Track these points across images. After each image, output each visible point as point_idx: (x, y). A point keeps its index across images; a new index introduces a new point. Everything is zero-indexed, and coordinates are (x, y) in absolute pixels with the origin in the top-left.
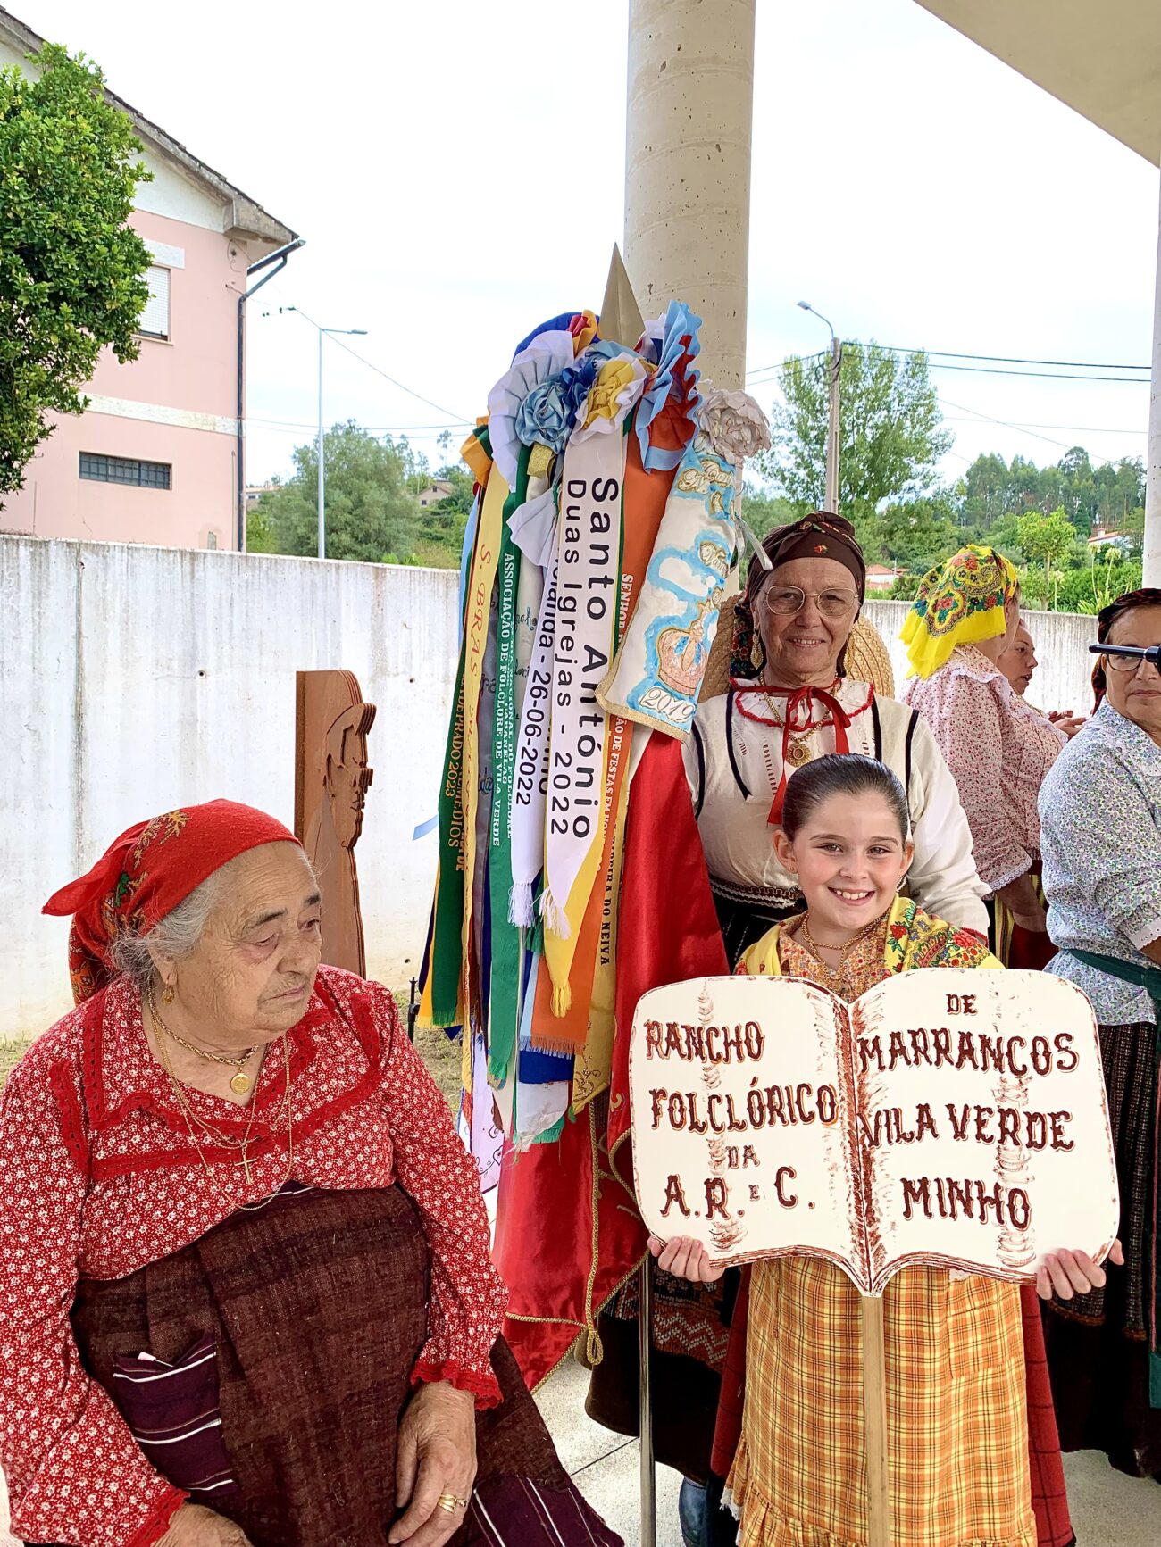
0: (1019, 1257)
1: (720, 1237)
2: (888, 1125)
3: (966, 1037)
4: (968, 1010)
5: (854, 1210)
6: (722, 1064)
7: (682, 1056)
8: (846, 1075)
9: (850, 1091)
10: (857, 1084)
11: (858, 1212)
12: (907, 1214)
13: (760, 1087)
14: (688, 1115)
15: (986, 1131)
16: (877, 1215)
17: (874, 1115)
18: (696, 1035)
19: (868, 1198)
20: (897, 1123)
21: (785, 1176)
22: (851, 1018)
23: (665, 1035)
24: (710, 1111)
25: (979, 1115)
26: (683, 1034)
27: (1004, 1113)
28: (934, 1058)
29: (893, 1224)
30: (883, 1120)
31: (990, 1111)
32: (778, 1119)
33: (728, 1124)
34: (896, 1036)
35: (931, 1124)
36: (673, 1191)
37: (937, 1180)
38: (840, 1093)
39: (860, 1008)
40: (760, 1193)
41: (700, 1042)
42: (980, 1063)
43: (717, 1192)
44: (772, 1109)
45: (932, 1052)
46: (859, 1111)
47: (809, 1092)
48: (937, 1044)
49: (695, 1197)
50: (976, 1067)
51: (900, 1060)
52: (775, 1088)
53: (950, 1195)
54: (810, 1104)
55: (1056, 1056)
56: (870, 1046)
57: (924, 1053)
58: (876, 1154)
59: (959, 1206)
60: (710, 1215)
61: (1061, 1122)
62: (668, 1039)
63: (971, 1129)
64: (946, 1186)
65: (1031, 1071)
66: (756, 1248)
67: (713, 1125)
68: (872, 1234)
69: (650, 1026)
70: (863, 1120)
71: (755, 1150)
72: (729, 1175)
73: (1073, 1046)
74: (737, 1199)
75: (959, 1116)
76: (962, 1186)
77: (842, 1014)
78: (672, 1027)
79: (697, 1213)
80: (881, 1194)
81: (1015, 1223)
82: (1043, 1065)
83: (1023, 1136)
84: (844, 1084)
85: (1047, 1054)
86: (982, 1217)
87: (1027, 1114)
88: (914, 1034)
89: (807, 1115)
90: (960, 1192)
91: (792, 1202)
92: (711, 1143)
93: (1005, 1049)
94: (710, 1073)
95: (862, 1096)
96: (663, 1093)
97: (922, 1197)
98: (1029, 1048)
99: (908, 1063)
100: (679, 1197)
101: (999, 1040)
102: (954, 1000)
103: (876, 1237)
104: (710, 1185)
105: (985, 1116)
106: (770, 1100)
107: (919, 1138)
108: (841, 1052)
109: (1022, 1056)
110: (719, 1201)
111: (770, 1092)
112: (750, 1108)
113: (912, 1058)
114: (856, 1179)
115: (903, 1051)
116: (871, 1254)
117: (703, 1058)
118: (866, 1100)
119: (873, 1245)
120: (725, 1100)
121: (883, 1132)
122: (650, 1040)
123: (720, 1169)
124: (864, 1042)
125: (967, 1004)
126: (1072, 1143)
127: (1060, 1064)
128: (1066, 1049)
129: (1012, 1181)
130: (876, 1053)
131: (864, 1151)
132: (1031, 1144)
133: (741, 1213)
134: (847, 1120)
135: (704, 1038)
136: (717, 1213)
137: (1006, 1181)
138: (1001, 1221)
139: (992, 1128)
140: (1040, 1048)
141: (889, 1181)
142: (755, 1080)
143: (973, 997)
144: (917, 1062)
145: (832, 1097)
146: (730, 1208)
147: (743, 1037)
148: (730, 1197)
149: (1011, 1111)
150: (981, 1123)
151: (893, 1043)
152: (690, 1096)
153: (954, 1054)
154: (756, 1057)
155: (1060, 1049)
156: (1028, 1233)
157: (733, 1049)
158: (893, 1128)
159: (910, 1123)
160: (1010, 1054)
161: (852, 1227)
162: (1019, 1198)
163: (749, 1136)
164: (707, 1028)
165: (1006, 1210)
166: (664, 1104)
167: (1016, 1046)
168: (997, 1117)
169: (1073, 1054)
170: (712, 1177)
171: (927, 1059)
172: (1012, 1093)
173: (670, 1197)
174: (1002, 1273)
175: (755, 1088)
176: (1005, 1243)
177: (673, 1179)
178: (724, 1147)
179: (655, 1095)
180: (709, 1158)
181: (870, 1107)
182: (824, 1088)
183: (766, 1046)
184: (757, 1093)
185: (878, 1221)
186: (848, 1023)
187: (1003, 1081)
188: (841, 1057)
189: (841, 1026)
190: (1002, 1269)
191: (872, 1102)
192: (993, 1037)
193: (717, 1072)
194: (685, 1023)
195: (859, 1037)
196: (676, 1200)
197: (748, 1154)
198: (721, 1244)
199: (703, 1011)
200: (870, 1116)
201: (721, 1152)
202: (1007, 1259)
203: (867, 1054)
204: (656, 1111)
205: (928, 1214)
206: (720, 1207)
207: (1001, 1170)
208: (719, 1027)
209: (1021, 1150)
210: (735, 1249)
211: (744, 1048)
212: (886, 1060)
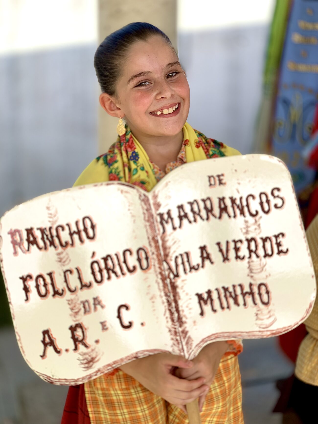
0: (267, 322)
1: (85, 361)
2: (183, 263)
3: (222, 200)
4: (221, 183)
5: (169, 320)
6: (69, 248)
7: (40, 249)
8: (153, 238)
9: (157, 247)
10: (160, 242)
11: (173, 320)
12: (202, 314)
14: (50, 287)
15: (241, 254)
16: (184, 319)
17: (173, 259)
18: (48, 233)
19: (178, 311)
20: (188, 261)
21: (123, 310)
22: (151, 201)
23: (25, 236)
24: (66, 281)
25: (235, 245)
26: (38, 234)
27: (249, 241)
28: (204, 216)
29: (195, 322)
30: (179, 261)
31: (241, 241)
32: (113, 275)
33: (79, 286)
34: (181, 207)
35: (208, 257)
36: (47, 340)
37: (217, 289)
38: (151, 250)
39: (156, 193)
40: (108, 325)
41: (52, 237)
42: (232, 214)
43: (79, 333)
44: (108, 270)
45: (204, 213)
46: (164, 258)
47: (131, 253)
48: (206, 208)
50: (229, 216)
51: (185, 221)
52: (109, 256)
53: (225, 296)
54: (132, 261)
55: (273, 201)
56: (166, 217)
57: (199, 214)
58: (179, 282)
59: (231, 301)
60: (76, 349)
61: (280, 239)
62: (28, 240)
63: (232, 254)
64: (222, 292)
65: (261, 213)
66: (110, 361)
67: (70, 290)
68: (183, 332)
69: (12, 233)
70: (168, 263)
71: (101, 298)
72: (84, 319)
73: (281, 194)
74: (93, 333)
75: (224, 248)
76: (231, 289)
77: (146, 200)
78: (30, 231)
79: (67, 350)
80: (184, 306)
81: (263, 303)
82: (266, 208)
83: (261, 252)
84: (153, 244)
85: (268, 201)
86: (245, 304)
87: (262, 239)
88: (191, 204)
89: (131, 268)
90: (230, 293)
91: (130, 326)
92: (70, 302)
93: (244, 203)
94: (62, 256)
95: (165, 248)
96: (30, 277)
97: (209, 302)
98: (258, 200)
99: (190, 222)
100: (52, 343)
101: (241, 199)
102: (212, 179)
103: (185, 333)
104: (73, 329)
105: (239, 245)
106: (106, 264)
107: (203, 267)
108: (148, 224)
109: (255, 206)
110: (80, 338)
111: (105, 259)
112: (93, 273)
113: (192, 219)
114: (168, 301)
115: (186, 216)
116: (184, 343)
117: (55, 247)
118: (168, 251)
119: (184, 338)
120: (75, 272)
121: (181, 268)
122: (14, 243)
123: (78, 317)
124: (161, 215)
125: (220, 180)
126: (287, 250)
127: (276, 206)
128: (278, 197)
130: (169, 220)
131: (171, 282)
132: (266, 255)
133: (97, 342)
134: (157, 266)
135: (54, 233)
136: (81, 347)
137: (254, 280)
138: (255, 304)
139: (244, 252)
140: (264, 198)
141: (188, 297)
142: (94, 254)
143: (222, 175)
144: (195, 221)
145: (146, 253)
146: (89, 341)
147: (81, 227)
148: (88, 334)
149: (253, 239)
150: (237, 249)
151: (179, 212)
152: (50, 274)
153: (216, 211)
154: (91, 238)
155: (275, 197)
156: (271, 307)
157: (76, 237)
158: (187, 264)
159: (196, 259)
160: (248, 206)
161: (170, 331)
162: (263, 288)
163: (95, 291)
164: (55, 227)
165: (257, 296)
166: (31, 284)
167: (250, 199)
168: (245, 244)
169: (282, 199)
170: (73, 324)
171: (201, 217)
172: (252, 228)
173: (45, 345)
174: (260, 334)
175: (95, 259)
176: (259, 316)
177: (46, 332)
178: (79, 302)
179: (24, 279)
180: (70, 312)
181: (170, 254)
182: (140, 249)
183: (98, 230)
184: (97, 262)
185: (185, 322)
186: (150, 205)
187: (246, 222)
188: (148, 227)
189: (145, 207)
190: (260, 331)
191: (171, 251)
192: (237, 196)
193: (67, 254)
194: (39, 226)
195: (158, 212)
196: (50, 346)
197: (97, 302)
198: (87, 365)
199: (51, 216)
200: (171, 260)
201: (77, 306)
202: (262, 325)
203: (164, 222)
204: (26, 290)
205: (214, 311)
206: (82, 342)
207: (252, 274)
208: (64, 224)
209: (261, 260)
210: (97, 366)
211: (83, 235)
212: (177, 222)
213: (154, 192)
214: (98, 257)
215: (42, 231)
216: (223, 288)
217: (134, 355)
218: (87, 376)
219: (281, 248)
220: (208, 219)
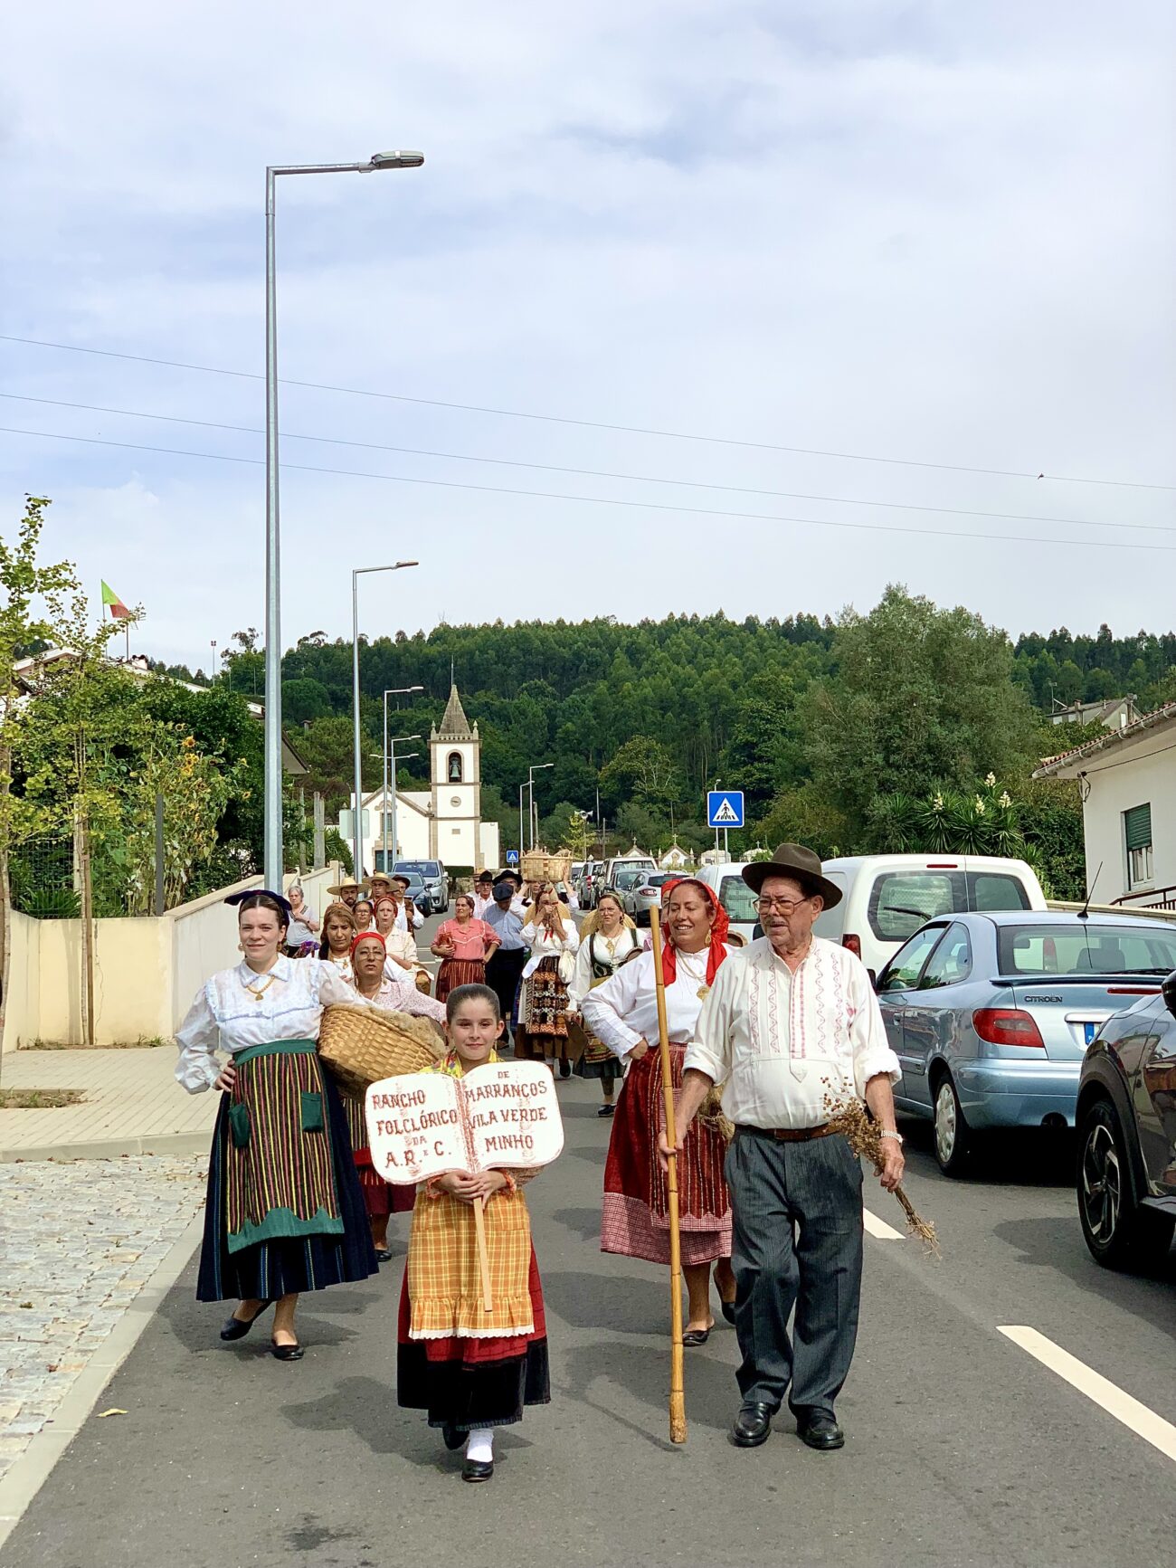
0: (530, 1158)
2: (478, 1120)
3: (506, 1086)
5: (467, 1152)
6: (408, 1108)
7: (390, 1106)
8: (460, 1105)
9: (462, 1110)
10: (465, 1108)
12: (488, 1150)
13: (425, 1114)
14: (394, 1128)
15: (515, 1118)
16: (476, 1152)
18: (395, 1098)
19: (472, 1147)
20: (482, 1119)
21: (438, 1145)
23: (381, 1098)
24: (404, 1126)
25: (512, 1112)
27: (521, 1111)
29: (483, 1155)
30: (476, 1119)
31: (516, 1110)
32: (433, 1124)
33: (412, 1129)
35: (495, 1118)
36: (390, 1158)
37: (499, 1137)
38: (458, 1112)
40: (428, 1152)
42: (512, 1094)
43: (410, 1155)
44: (431, 1121)
45: (494, 1093)
46: (466, 1117)
47: (446, 1113)
48: (495, 1090)
49: (400, 1158)
50: (510, 1096)
51: (481, 1097)
52: (432, 1113)
53: (504, 1141)
54: (446, 1117)
55: (539, 1089)
56: (469, 1093)
57: (490, 1093)
58: (474, 1131)
60: (407, 1164)
61: (542, 1111)
64: (502, 1138)
65: (530, 1095)
67: (406, 1131)
68: (475, 1160)
69: (374, 1097)
70: (468, 1120)
71: (425, 1137)
73: (545, 1085)
74: (418, 1156)
75: (505, 1114)
77: (458, 1083)
78: (384, 1096)
79: (401, 1165)
80: (477, 1145)
81: (528, 1147)
82: (534, 1092)
83: (529, 1117)
84: (460, 1108)
85: (536, 1089)
86: (516, 1147)
87: (530, 1110)
88: (486, 1087)
89: (445, 1121)
90: (507, 1140)
91: (442, 1153)
92: (406, 1138)
94: (403, 1111)
95: (467, 1111)
96: (382, 1122)
97: (493, 1144)
98: (529, 1087)
99: (484, 1097)
100: (393, 1160)
101: (518, 1086)
102: (501, 1074)
104: (406, 1153)
106: (430, 1118)
107: (491, 1123)
108: (458, 1097)
109: (527, 1090)
110: (410, 1158)
111: (430, 1115)
112: (421, 1122)
113: (486, 1095)
114: (467, 1142)
115: (482, 1094)
117: (399, 1106)
119: (475, 1163)
120: (410, 1121)
121: (476, 1123)
122: (375, 1102)
123: (410, 1147)
125: (506, 1075)
126: (546, 1118)
127: (541, 1091)
129: (526, 1133)
130: (471, 1096)
131: (470, 1131)
132: (532, 1119)
133: (420, 1161)
134: (462, 1121)
135: (399, 1099)
136: (410, 1163)
137: (523, 1133)
138: (523, 1147)
139: (518, 1116)
140: (533, 1087)
141: (480, 1140)
142: (423, 1112)
143: (507, 1072)
144: (488, 1097)
145: (455, 1113)
146: (416, 1160)
147: (416, 1096)
148: (415, 1156)
149: (524, 1110)
150: (513, 1115)
151: (478, 1091)
152: (395, 1121)
153: (502, 1092)
154: (422, 1103)
155: (541, 1086)
156: (533, 1150)
157: (412, 1101)
158: (480, 1121)
159: (487, 1119)
160: (522, 1090)
161: (467, 1159)
162: (529, 1138)
163: (422, 1132)
164: (400, 1095)
165: (524, 1143)
166: (383, 1126)
167: (524, 1087)
168: (519, 1112)
169: (545, 1088)
170: (407, 1150)
171: (492, 1095)
172: (524, 1103)
176: (525, 1154)
177: (389, 1154)
178: (411, 1138)
179: (379, 1123)
181: (470, 1115)
182: (452, 1110)
183: (426, 1098)
184: (424, 1116)
185: (477, 1155)
187: (521, 1099)
193: (406, 1111)
194: (390, 1094)
195: (465, 1091)
197: (422, 1139)
198: (413, 1174)
199: (398, 1088)
200: (471, 1118)
202: (526, 1159)
203: (468, 1096)
204: (380, 1129)
205: (496, 1149)
206: (412, 1161)
207: (522, 1130)
208: (406, 1094)
209: (528, 1122)
211: (417, 1100)
212: (476, 1097)
215: (392, 1097)
219: (542, 1116)
220: (496, 1096)
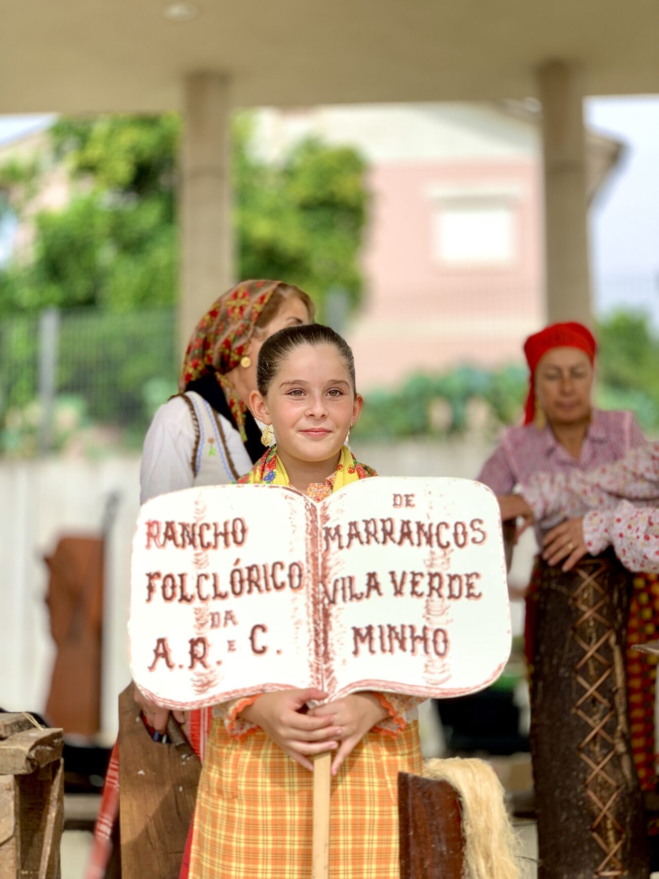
0: (438, 677)
1: (199, 683)
2: (343, 589)
3: (406, 523)
4: (408, 504)
5: (313, 653)
6: (210, 551)
7: (177, 545)
8: (313, 554)
9: (315, 566)
10: (320, 560)
11: (317, 654)
12: (356, 652)
14: (178, 591)
15: (418, 589)
16: (331, 655)
17: (333, 581)
18: (190, 529)
19: (325, 643)
20: (351, 587)
21: (259, 632)
22: (319, 513)
23: (163, 529)
24: (198, 586)
25: (414, 578)
26: (179, 529)
27: (432, 576)
28: (381, 539)
29: (344, 661)
30: (340, 585)
31: (421, 575)
32: (255, 589)
33: (212, 594)
34: (353, 524)
35: (377, 587)
36: (161, 650)
37: (380, 627)
38: (307, 567)
39: (327, 504)
40: (236, 645)
41: (194, 534)
42: (416, 541)
43: (200, 648)
44: (250, 581)
45: (380, 535)
46: (322, 579)
47: (282, 567)
48: (384, 529)
49: (180, 653)
50: (412, 543)
51: (355, 541)
52: (255, 566)
53: (390, 636)
54: (282, 576)
55: (471, 534)
56: (333, 532)
57: (374, 536)
58: (333, 610)
59: (396, 644)
60: (192, 667)
61: (473, 580)
62: (166, 534)
63: (407, 588)
64: (386, 630)
65: (453, 545)
66: (230, 689)
67: (200, 597)
68: (327, 670)
70: (324, 586)
71: (235, 613)
72: (209, 634)
73: (483, 527)
74: (216, 651)
75: (398, 579)
76: (398, 630)
77: (313, 511)
78: (170, 525)
79: (181, 666)
80: (335, 639)
81: (438, 653)
82: (461, 541)
83: (445, 591)
84: (311, 560)
85: (465, 534)
86: (413, 651)
87: (449, 575)
88: (367, 522)
89: (279, 584)
90: (397, 634)
91: (263, 651)
92: (197, 611)
93: (434, 531)
94: (200, 557)
95: (324, 568)
96: (158, 575)
97: (367, 640)
98: (452, 530)
99: (362, 543)
100: (165, 655)
101: (430, 525)
102: (398, 498)
103: (329, 672)
104: (193, 643)
105: (418, 578)
106: (250, 575)
107: (368, 596)
108: (309, 537)
109: (447, 536)
110: (200, 655)
111: (250, 569)
112: (232, 583)
113: (364, 539)
114: (316, 630)
115: (358, 535)
116: (326, 684)
117: (195, 546)
118: (327, 571)
119: (328, 677)
120: (211, 577)
121: (340, 594)
122: (150, 535)
123: (203, 630)
124: (328, 530)
125: (408, 500)
126: (480, 595)
127: (474, 540)
128: (478, 530)
129: (438, 622)
130: (337, 537)
131: (324, 609)
132: (451, 596)
133: (219, 663)
134: (311, 586)
135: (197, 531)
136: (198, 665)
137: (431, 623)
138: (426, 651)
139: (423, 587)
140: (460, 529)
141: (342, 629)
142: (238, 561)
143: (412, 495)
144: (368, 542)
145: (300, 570)
146: (209, 660)
147: (230, 529)
148: (210, 651)
149: (437, 574)
150: (414, 583)
151: (350, 529)
152: (182, 576)
153: (397, 535)
154: (239, 543)
155: (474, 529)
156: (446, 660)
157: (221, 539)
158: (348, 591)
159: (360, 586)
160: (438, 534)
161: (311, 666)
162: (441, 635)
163: (231, 603)
164: (200, 523)
165: (431, 644)
166: (158, 583)
167: (443, 528)
168: (427, 578)
169: (483, 533)
170: (196, 637)
171: (376, 540)
172: (439, 562)
173: (157, 655)
174: (426, 690)
175: (238, 567)
176: (429, 668)
177: (161, 641)
178: (208, 613)
179: (151, 577)
180: (195, 622)
181: (330, 576)
182: (294, 564)
183: (249, 535)
184: (239, 571)
185: (333, 659)
186: (316, 516)
187: (432, 553)
188: (309, 541)
189: (310, 518)
190: (427, 687)
191: (332, 572)
192: (426, 523)
193: (206, 556)
194: (181, 521)
195: (324, 526)
196: (163, 657)
197: (229, 617)
198: (200, 688)
199: (198, 511)
200: (329, 582)
201: (205, 617)
202: (430, 680)
203: (329, 538)
204: (151, 589)
205: (372, 651)
206: (201, 660)
207: (429, 616)
208: (211, 522)
209: (443, 601)
210: (212, 692)
211: (231, 537)
212: (345, 540)
213: (324, 503)
214: (242, 566)
215: (184, 526)
216: (389, 626)
217: (261, 687)
218: (197, 701)
219: (471, 591)
220: (384, 542)
